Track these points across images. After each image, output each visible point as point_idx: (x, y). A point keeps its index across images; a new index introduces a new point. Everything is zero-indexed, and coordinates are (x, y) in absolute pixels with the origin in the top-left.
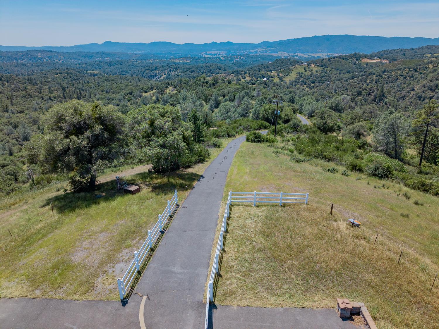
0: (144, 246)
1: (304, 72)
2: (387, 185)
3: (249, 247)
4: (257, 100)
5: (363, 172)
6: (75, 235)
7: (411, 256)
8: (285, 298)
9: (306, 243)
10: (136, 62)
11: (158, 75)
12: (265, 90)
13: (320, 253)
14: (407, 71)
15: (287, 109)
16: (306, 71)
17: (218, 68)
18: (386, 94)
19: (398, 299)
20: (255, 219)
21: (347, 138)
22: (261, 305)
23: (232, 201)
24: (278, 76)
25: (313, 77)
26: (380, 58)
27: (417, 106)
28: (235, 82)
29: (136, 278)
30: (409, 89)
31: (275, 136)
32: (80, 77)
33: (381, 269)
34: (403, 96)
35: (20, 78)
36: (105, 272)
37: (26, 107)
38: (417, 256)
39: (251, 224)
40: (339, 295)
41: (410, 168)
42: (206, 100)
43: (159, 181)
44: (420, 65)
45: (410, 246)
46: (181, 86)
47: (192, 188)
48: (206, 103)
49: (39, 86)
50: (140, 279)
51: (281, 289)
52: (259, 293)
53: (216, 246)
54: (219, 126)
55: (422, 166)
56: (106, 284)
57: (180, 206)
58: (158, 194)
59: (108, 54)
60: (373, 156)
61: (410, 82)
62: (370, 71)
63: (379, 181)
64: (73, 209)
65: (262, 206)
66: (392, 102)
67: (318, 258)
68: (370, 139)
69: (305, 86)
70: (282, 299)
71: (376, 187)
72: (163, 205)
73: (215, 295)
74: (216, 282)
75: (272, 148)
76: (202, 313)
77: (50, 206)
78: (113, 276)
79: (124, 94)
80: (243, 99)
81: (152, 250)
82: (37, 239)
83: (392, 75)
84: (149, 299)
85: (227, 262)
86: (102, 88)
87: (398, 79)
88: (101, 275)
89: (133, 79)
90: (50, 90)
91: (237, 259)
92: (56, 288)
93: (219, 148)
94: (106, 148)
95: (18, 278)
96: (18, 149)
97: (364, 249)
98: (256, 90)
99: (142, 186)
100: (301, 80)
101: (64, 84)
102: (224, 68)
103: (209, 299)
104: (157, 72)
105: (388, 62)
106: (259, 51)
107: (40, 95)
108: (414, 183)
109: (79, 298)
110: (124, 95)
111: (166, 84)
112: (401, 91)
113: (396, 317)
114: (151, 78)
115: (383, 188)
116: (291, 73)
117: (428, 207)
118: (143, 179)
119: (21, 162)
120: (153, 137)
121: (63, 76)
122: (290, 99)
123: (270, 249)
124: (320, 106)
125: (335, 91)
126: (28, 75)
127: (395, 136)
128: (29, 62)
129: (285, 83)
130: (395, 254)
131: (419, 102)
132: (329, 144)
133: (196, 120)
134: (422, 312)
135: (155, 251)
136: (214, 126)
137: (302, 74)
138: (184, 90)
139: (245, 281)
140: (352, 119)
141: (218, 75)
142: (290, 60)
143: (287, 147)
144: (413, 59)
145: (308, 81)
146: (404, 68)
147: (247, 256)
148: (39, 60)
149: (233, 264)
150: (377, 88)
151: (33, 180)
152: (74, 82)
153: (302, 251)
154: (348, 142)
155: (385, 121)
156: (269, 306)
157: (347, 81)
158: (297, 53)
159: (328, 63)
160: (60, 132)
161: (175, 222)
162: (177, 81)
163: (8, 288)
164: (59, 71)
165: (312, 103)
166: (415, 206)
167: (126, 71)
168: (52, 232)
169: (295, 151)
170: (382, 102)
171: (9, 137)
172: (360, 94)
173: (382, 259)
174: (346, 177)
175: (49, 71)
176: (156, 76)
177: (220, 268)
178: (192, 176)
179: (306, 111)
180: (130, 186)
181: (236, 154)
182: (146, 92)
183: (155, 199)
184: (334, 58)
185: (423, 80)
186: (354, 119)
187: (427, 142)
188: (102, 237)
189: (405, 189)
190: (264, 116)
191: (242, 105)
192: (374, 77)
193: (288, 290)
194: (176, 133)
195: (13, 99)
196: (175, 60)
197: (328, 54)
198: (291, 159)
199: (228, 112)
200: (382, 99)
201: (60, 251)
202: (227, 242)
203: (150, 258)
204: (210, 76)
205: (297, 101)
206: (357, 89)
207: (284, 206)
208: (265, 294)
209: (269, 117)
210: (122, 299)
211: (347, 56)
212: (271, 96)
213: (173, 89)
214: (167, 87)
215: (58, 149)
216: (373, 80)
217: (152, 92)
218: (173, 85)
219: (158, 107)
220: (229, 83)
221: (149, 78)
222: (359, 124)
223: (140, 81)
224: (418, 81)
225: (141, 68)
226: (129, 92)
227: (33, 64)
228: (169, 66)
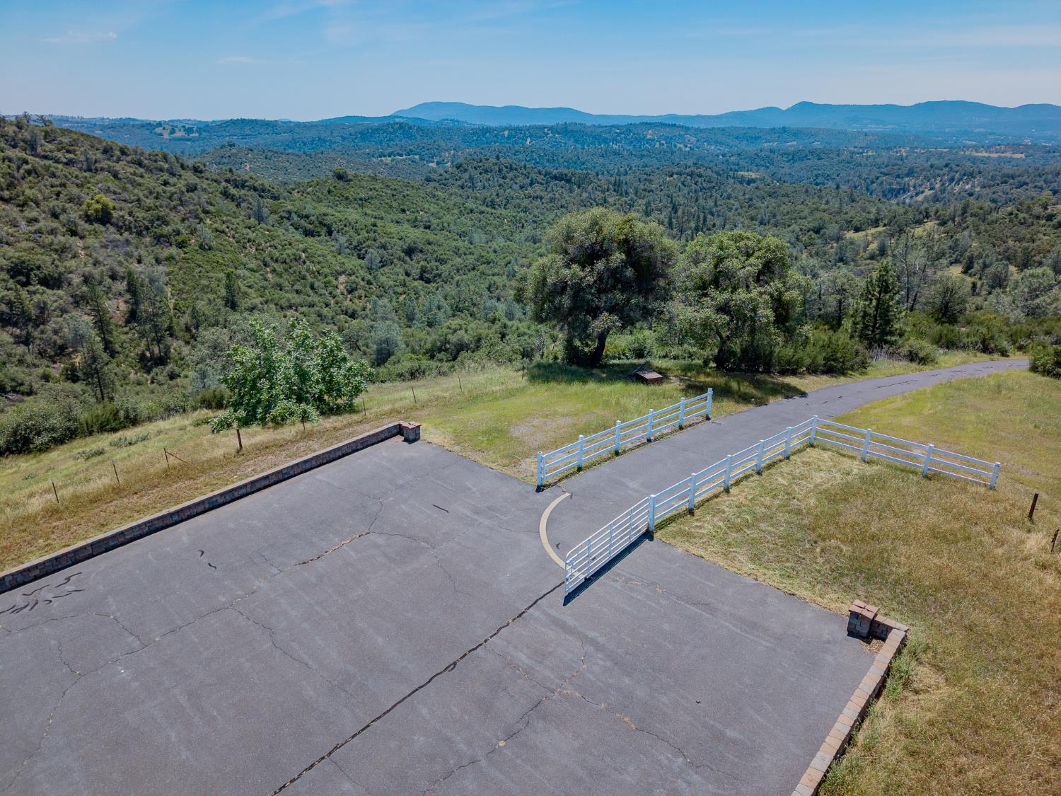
6: (531, 409)
8: (772, 573)
10: (862, 153)
11: (912, 188)
22: (723, 565)
29: (572, 473)
32: (717, 183)
35: (601, 181)
39: (817, 478)
46: (964, 220)
50: (575, 476)
51: (778, 564)
52: (733, 553)
59: (796, 134)
65: (880, 464)
70: (766, 572)
73: (660, 527)
74: (678, 516)
79: (801, 230)
81: (617, 454)
82: (486, 400)
84: (571, 498)
85: (719, 504)
86: (752, 212)
88: (532, 457)
89: (837, 197)
91: (739, 507)
92: (477, 450)
95: (445, 429)
101: (678, 198)
104: (911, 183)
109: (495, 468)
110: (800, 233)
111: (921, 213)
114: (889, 196)
120: (711, 290)
121: (682, 179)
126: (618, 174)
128: (628, 148)
135: (621, 456)
138: (966, 233)
139: (726, 534)
148: (647, 143)
149: (727, 509)
152: (700, 193)
160: (562, 257)
161: (682, 436)
162: (953, 207)
163: (431, 433)
164: (677, 169)
167: (828, 176)
175: (658, 169)
176: (904, 192)
177: (700, 506)
178: (783, 388)
180: (649, 372)
182: (857, 230)
188: (562, 420)
193: (789, 569)
196: (977, 151)
201: (504, 419)
202: (744, 483)
203: (606, 461)
208: (743, 558)
210: (540, 485)
213: (936, 227)
214: (920, 222)
215: (550, 281)
217: (873, 231)
218: (940, 216)
221: (884, 196)
223: (852, 201)
225: (869, 168)
226: (813, 225)
227: (634, 153)
228: (951, 168)
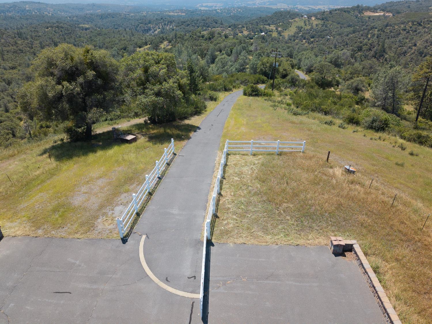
0: (142, 190)
1: (303, 26)
2: (384, 137)
3: (245, 192)
4: (254, 54)
5: (360, 125)
6: (74, 180)
7: (405, 200)
8: (280, 237)
9: (301, 187)
10: (129, 15)
11: (152, 29)
12: (263, 45)
13: (315, 197)
14: (411, 25)
15: (285, 64)
16: (305, 25)
17: (214, 22)
18: (387, 50)
19: (390, 238)
20: (251, 167)
21: (345, 93)
22: (257, 243)
23: (229, 151)
24: (276, 31)
25: (313, 32)
26: (383, 10)
27: (417, 62)
28: (232, 37)
29: (135, 220)
30: (411, 45)
31: (273, 90)
32: (71, 31)
33: (375, 211)
34: (404, 52)
35: (9, 32)
36: (104, 214)
37: (18, 63)
38: (409, 199)
39: (247, 171)
40: (333, 234)
41: (407, 123)
42: (202, 55)
43: (155, 131)
44: (425, 19)
45: (404, 192)
46: (176, 40)
47: (189, 138)
48: (202, 58)
49: (29, 40)
50: (139, 220)
51: (277, 229)
52: (254, 233)
53: (213, 191)
54: (216, 80)
55: (418, 122)
56: (106, 224)
57: (177, 155)
58: (155, 144)
59: (99, 6)
60: (371, 111)
61: (413, 36)
62: (372, 25)
63: (376, 134)
64: (70, 157)
65: (259, 155)
66: (392, 58)
67: (313, 201)
68: (368, 95)
69: (304, 41)
70: (277, 237)
71: (372, 139)
72: (160, 154)
73: (212, 234)
74: (213, 222)
75: (270, 102)
76: (200, 250)
77: (47, 155)
78: (113, 217)
79: (118, 49)
80: (240, 54)
81: (150, 194)
82: (36, 184)
83: (395, 30)
84: (148, 238)
85: (224, 204)
86: (94, 43)
87: (400, 33)
88: (101, 217)
89: (127, 34)
90: (41, 45)
91: (233, 202)
92: (57, 228)
93: (216, 101)
94: (101, 96)
95: (20, 220)
96: (14, 106)
97: (359, 193)
98: (254, 45)
99: (139, 136)
100: (300, 35)
101: (55, 39)
102: (220, 21)
103: (207, 237)
104: (151, 26)
105: (391, 15)
106: (257, 3)
107: (32, 51)
108: (411, 135)
109: (80, 237)
110: (118, 51)
111: (161, 38)
112: (403, 46)
113: (387, 253)
114: (145, 32)
115: (379, 140)
116: (291, 27)
117: (422, 157)
118: (139, 129)
119: (18, 118)
120: (148, 85)
121: (54, 30)
122: (288, 54)
123: (266, 194)
124: (319, 61)
125: (335, 47)
126: (17, 29)
127: (394, 91)
128: (17, 15)
129: (284, 38)
130: (389, 198)
131: (420, 58)
132: (326, 99)
133: (192, 72)
134: (412, 249)
135: (154, 195)
136: (210, 80)
137: (302, 28)
138: (179, 45)
139: (241, 222)
140: (351, 74)
141: (215, 29)
142: (289, 12)
143: (284, 101)
144: (418, 11)
145: (307, 36)
146: (408, 21)
147: (243, 199)
148: (28, 12)
149: (230, 206)
150: (378, 44)
151: (30, 134)
152: (65, 36)
153: (297, 195)
154: (346, 97)
155: (385, 75)
156: (264, 244)
157: (347, 35)
158: (297, 5)
159: (329, 16)
160: (52, 78)
161: (173, 169)
162: (172, 35)
163: (10, 228)
164: (49, 25)
165: (311, 57)
166: (410, 157)
167: (119, 25)
168: (51, 178)
169: (292, 105)
170: (382, 58)
171: (4, 94)
172: (360, 49)
173: (376, 202)
174: (343, 129)
175: (39, 25)
176: (150, 30)
177: (217, 210)
178: (188, 127)
179: (304, 66)
180: (127, 135)
181: (232, 106)
182: (140, 47)
183: (152, 148)
184: (336, 10)
185: (426, 35)
186: (353, 74)
187: (425, 98)
188: (100, 182)
189: (401, 141)
190: (261, 70)
191: (240, 60)
192: (376, 32)
193: (283, 230)
194: (171, 80)
195: (4, 55)
196: (169, 13)
197: (330, 6)
198: (288, 112)
199: (224, 66)
200: (383, 55)
201: (60, 195)
202: (223, 187)
203: (148, 202)
204: (206, 30)
205: (296, 56)
206: (358, 44)
207: (280, 154)
208: (260, 234)
209: (267, 71)
210: (122, 237)
211: (349, 8)
212: (269, 51)
213: (168, 43)
214: (162, 42)
215: (50, 95)
216: (374, 35)
217: (146, 47)
218: (168, 39)
219: (152, 54)
220: (226, 37)
221: (143, 32)
222: (358, 79)
223: (133, 35)
224: (421, 36)
225: (134, 21)
226: (122, 47)
227: (22, 17)
228: (163, 20)
